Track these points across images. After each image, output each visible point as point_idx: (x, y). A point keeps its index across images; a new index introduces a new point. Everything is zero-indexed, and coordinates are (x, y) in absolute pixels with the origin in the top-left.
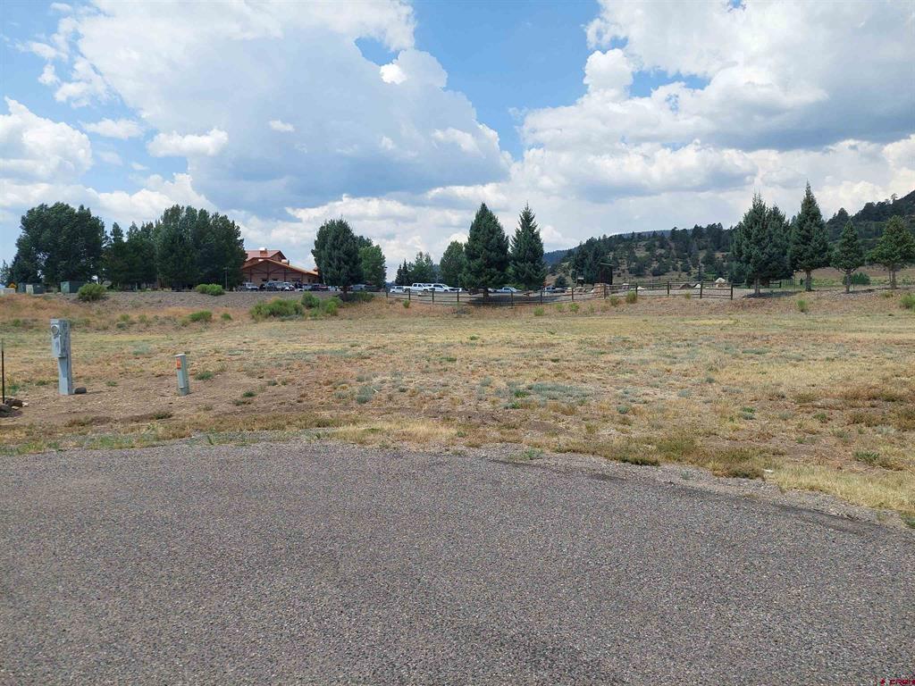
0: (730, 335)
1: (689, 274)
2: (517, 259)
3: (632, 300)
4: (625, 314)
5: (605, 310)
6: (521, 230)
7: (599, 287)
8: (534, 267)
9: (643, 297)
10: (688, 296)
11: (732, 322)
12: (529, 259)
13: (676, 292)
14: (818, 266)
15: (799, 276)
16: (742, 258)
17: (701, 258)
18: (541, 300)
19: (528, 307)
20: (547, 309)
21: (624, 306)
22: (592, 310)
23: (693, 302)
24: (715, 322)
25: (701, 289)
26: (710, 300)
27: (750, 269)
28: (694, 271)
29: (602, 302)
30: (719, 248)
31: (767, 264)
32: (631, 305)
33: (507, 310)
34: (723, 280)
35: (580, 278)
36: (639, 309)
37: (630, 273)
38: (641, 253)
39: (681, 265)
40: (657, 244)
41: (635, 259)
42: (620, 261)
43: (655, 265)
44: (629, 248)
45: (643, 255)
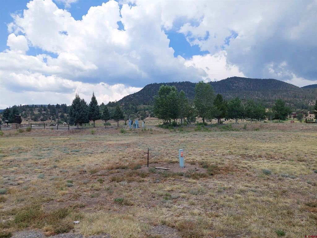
0: (67, 144)
1: (55, 121)
3: (29, 130)
4: (26, 136)
5: (16, 134)
7: (14, 125)
9: (34, 129)
10: (52, 129)
11: (68, 138)
13: (48, 127)
14: (97, 119)
15: (91, 122)
17: (59, 115)
21: (25, 133)
22: (10, 135)
23: (54, 131)
24: (62, 139)
25: (58, 126)
26: (61, 130)
27: (75, 119)
28: (57, 120)
29: (15, 131)
30: (66, 112)
31: (81, 118)
32: (28, 132)
34: (66, 123)
35: (6, 121)
36: (32, 134)
37: (32, 120)
38: (36, 112)
39: (52, 118)
40: (43, 109)
41: (34, 115)
42: (27, 115)
43: (42, 117)
44: (31, 110)
45: (37, 113)
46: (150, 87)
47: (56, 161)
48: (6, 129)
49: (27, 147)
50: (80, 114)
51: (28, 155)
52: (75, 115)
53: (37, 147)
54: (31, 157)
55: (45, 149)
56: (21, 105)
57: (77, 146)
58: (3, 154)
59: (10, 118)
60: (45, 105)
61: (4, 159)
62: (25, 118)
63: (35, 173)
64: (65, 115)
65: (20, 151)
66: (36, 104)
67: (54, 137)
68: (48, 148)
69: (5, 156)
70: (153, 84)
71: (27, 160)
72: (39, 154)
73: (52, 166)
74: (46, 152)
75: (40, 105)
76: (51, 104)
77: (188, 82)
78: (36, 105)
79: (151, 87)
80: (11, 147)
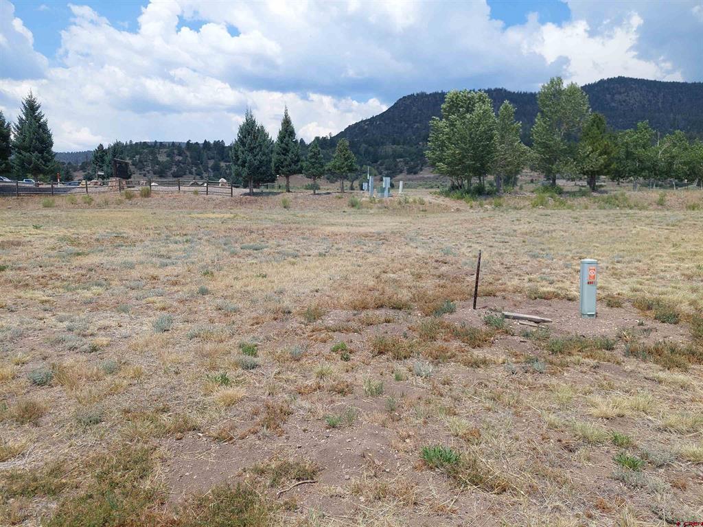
0: (230, 229)
2: (20, 148)
3: (147, 194)
4: (139, 206)
5: (119, 203)
6: (24, 117)
7: (114, 182)
8: (43, 158)
9: (157, 193)
10: (196, 193)
11: (232, 215)
12: (36, 149)
13: (186, 189)
14: (294, 173)
15: (281, 180)
16: (239, 162)
17: (210, 166)
18: (53, 192)
19: (37, 198)
20: (58, 200)
21: (139, 200)
22: (106, 203)
23: (201, 198)
24: (217, 216)
25: (208, 187)
26: (214, 197)
27: (245, 172)
28: (205, 175)
29: (117, 196)
30: (223, 159)
31: (258, 168)
32: (146, 199)
33: (11, 200)
34: (225, 181)
35: (99, 173)
36: (153, 202)
37: (155, 174)
38: (162, 158)
39: (196, 170)
40: (176, 151)
41: (158, 163)
42: (145, 163)
43: (174, 169)
44: (152, 153)
45: (165, 160)
46: (408, 102)
47: (205, 274)
48: (98, 190)
49: (137, 233)
50: (255, 160)
51: (135, 255)
52: (244, 162)
53: (159, 234)
54: (142, 258)
55: (177, 238)
56: (131, 141)
57: (254, 236)
58: (76, 249)
59: (108, 166)
60: (180, 143)
61: (76, 262)
62: (140, 169)
63: (148, 308)
64: (223, 164)
65: (120, 241)
66: (162, 141)
67: (200, 211)
68: (185, 238)
69: (79, 254)
70: (418, 94)
71: (132, 266)
72: (163, 251)
73: (196, 288)
74: (181, 246)
75: (169, 143)
76: (193, 141)
77: (501, 90)
78: (161, 143)
79: (410, 103)
80: (100, 231)
